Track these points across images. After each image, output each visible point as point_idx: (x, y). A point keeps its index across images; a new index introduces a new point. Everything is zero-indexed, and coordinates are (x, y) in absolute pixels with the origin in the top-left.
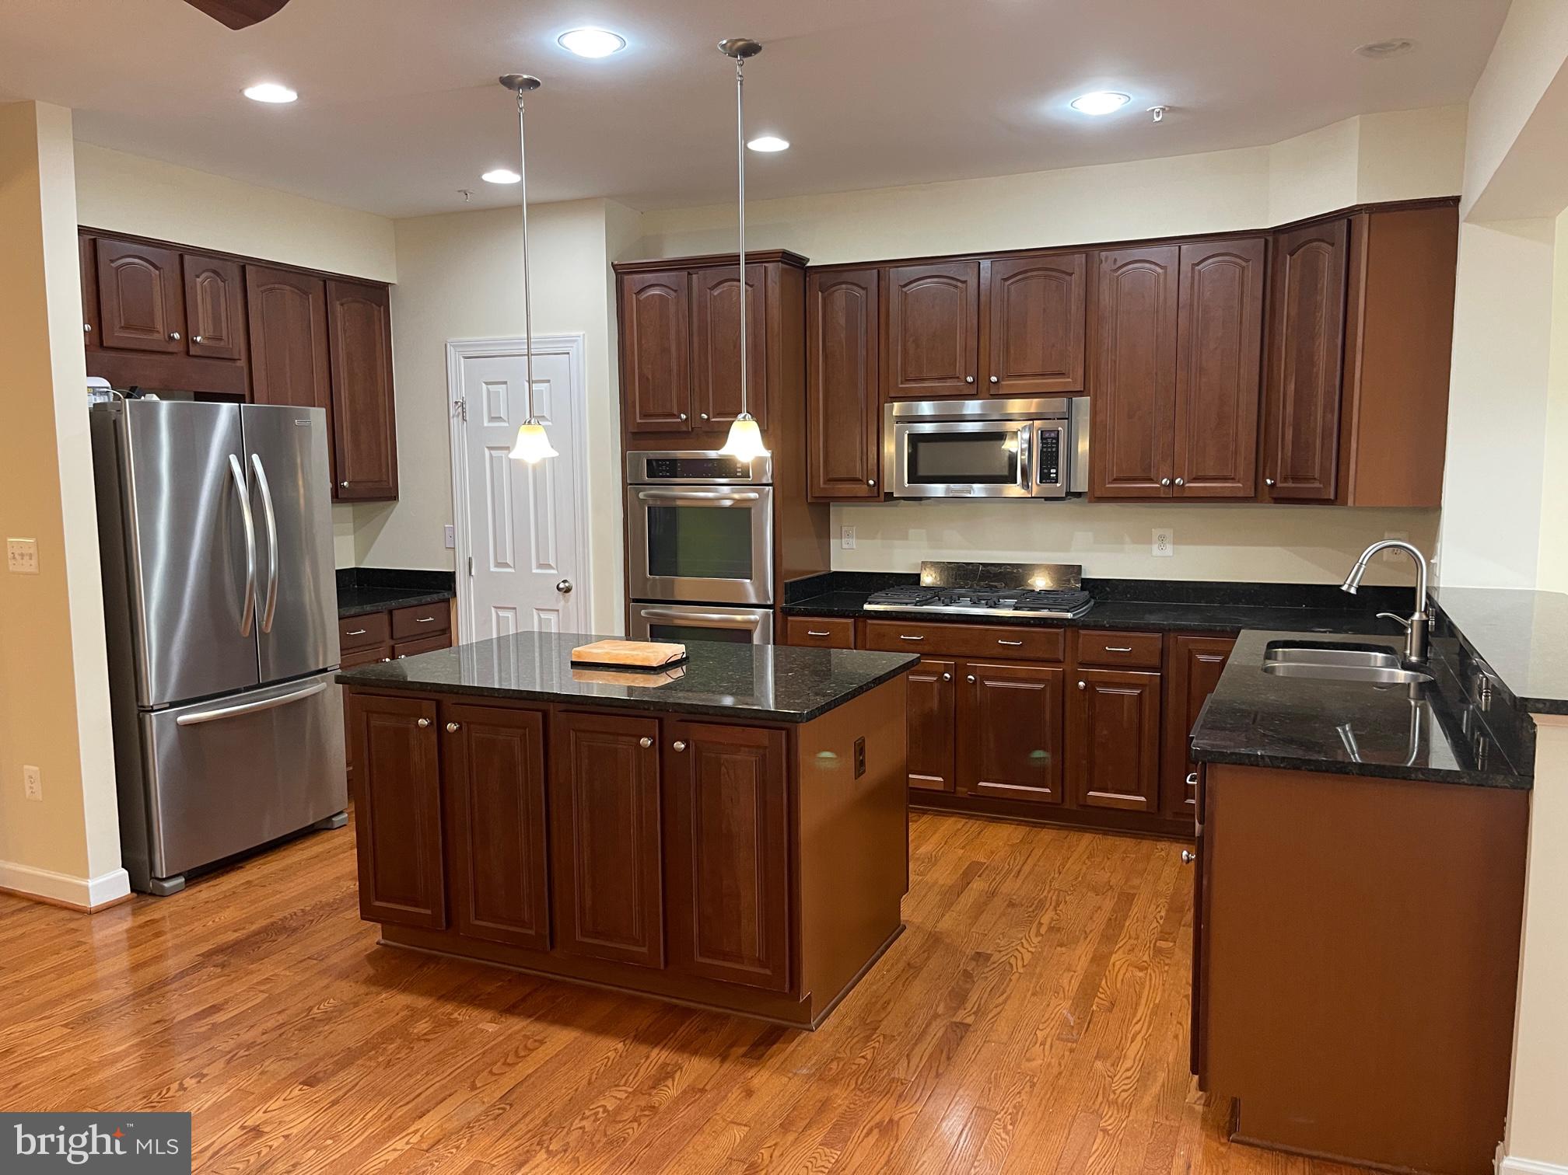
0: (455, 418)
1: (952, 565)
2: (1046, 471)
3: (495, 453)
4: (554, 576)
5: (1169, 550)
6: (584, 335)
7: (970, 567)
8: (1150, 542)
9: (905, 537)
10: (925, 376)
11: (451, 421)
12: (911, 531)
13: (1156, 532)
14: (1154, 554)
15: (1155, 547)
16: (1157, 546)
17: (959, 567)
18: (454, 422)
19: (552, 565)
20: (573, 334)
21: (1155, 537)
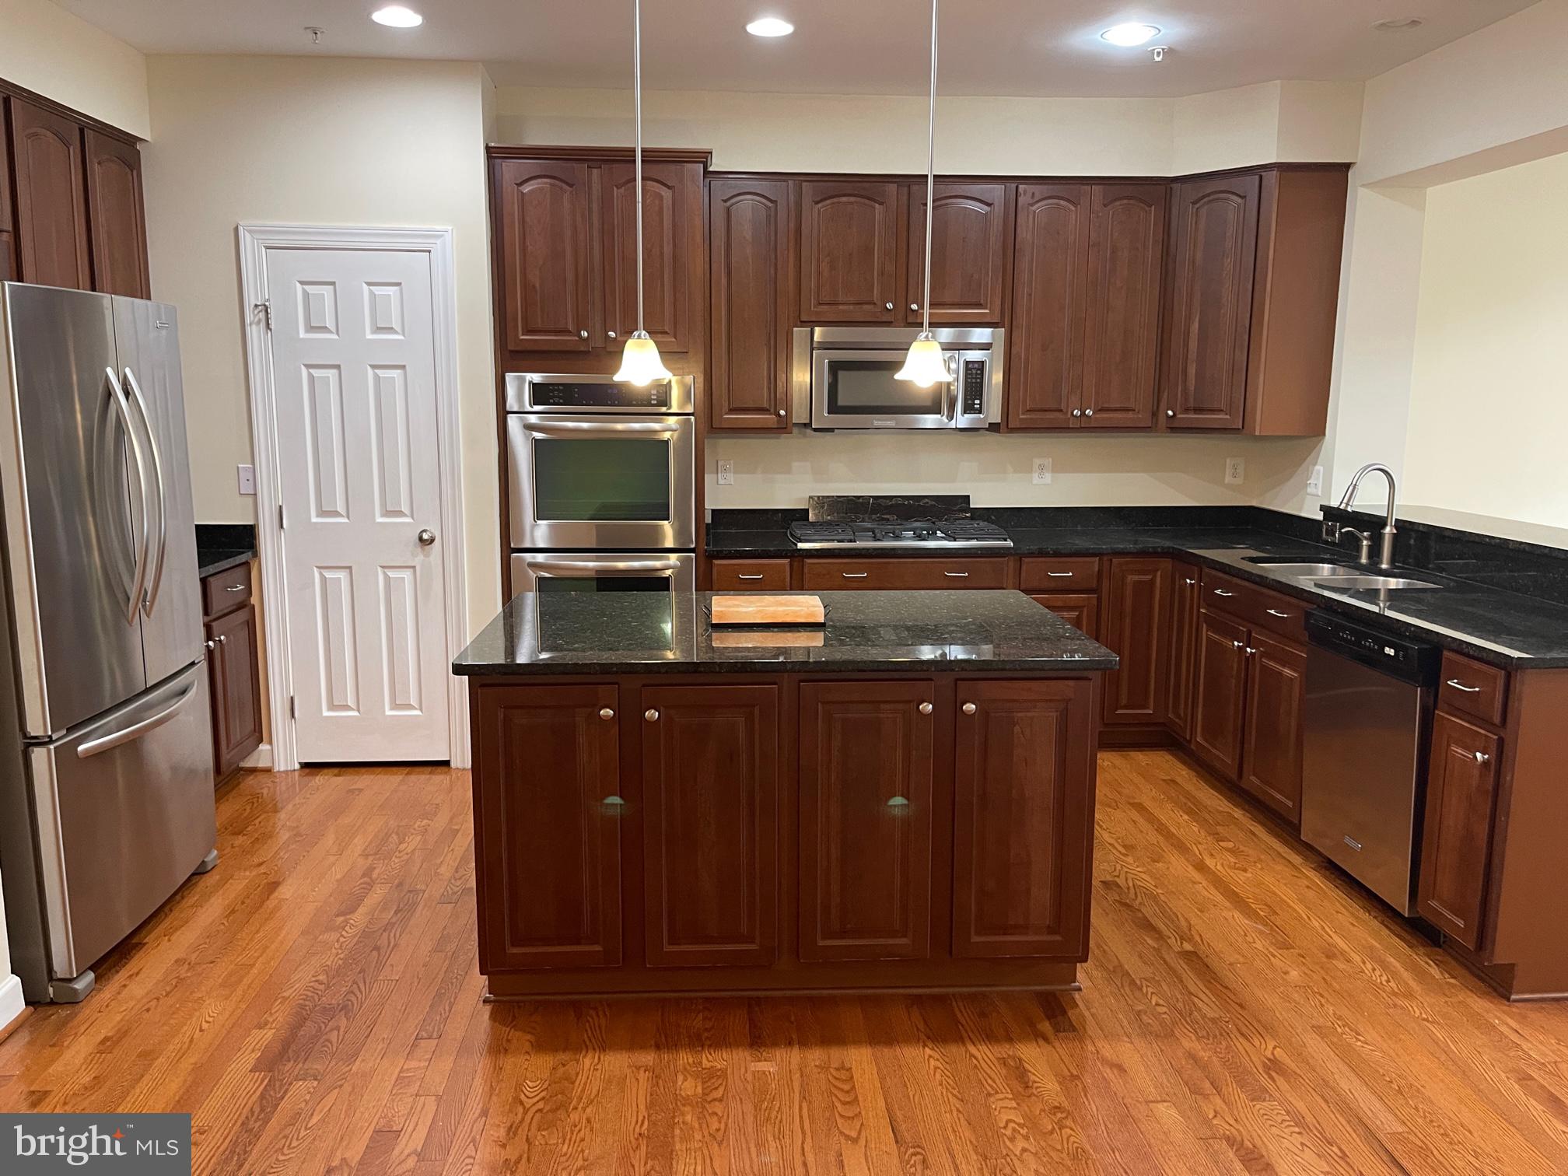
0: (254, 327)
1: (841, 499)
2: (970, 402)
3: (315, 372)
4: (408, 526)
5: (1048, 477)
6: (452, 230)
7: (861, 500)
8: (1031, 471)
9: (789, 471)
10: (840, 299)
11: (248, 329)
12: (795, 465)
13: (1037, 462)
14: (1035, 482)
15: (1036, 475)
16: (1037, 474)
17: (849, 500)
18: (254, 333)
19: (406, 513)
20: (438, 227)
21: (1036, 467)
